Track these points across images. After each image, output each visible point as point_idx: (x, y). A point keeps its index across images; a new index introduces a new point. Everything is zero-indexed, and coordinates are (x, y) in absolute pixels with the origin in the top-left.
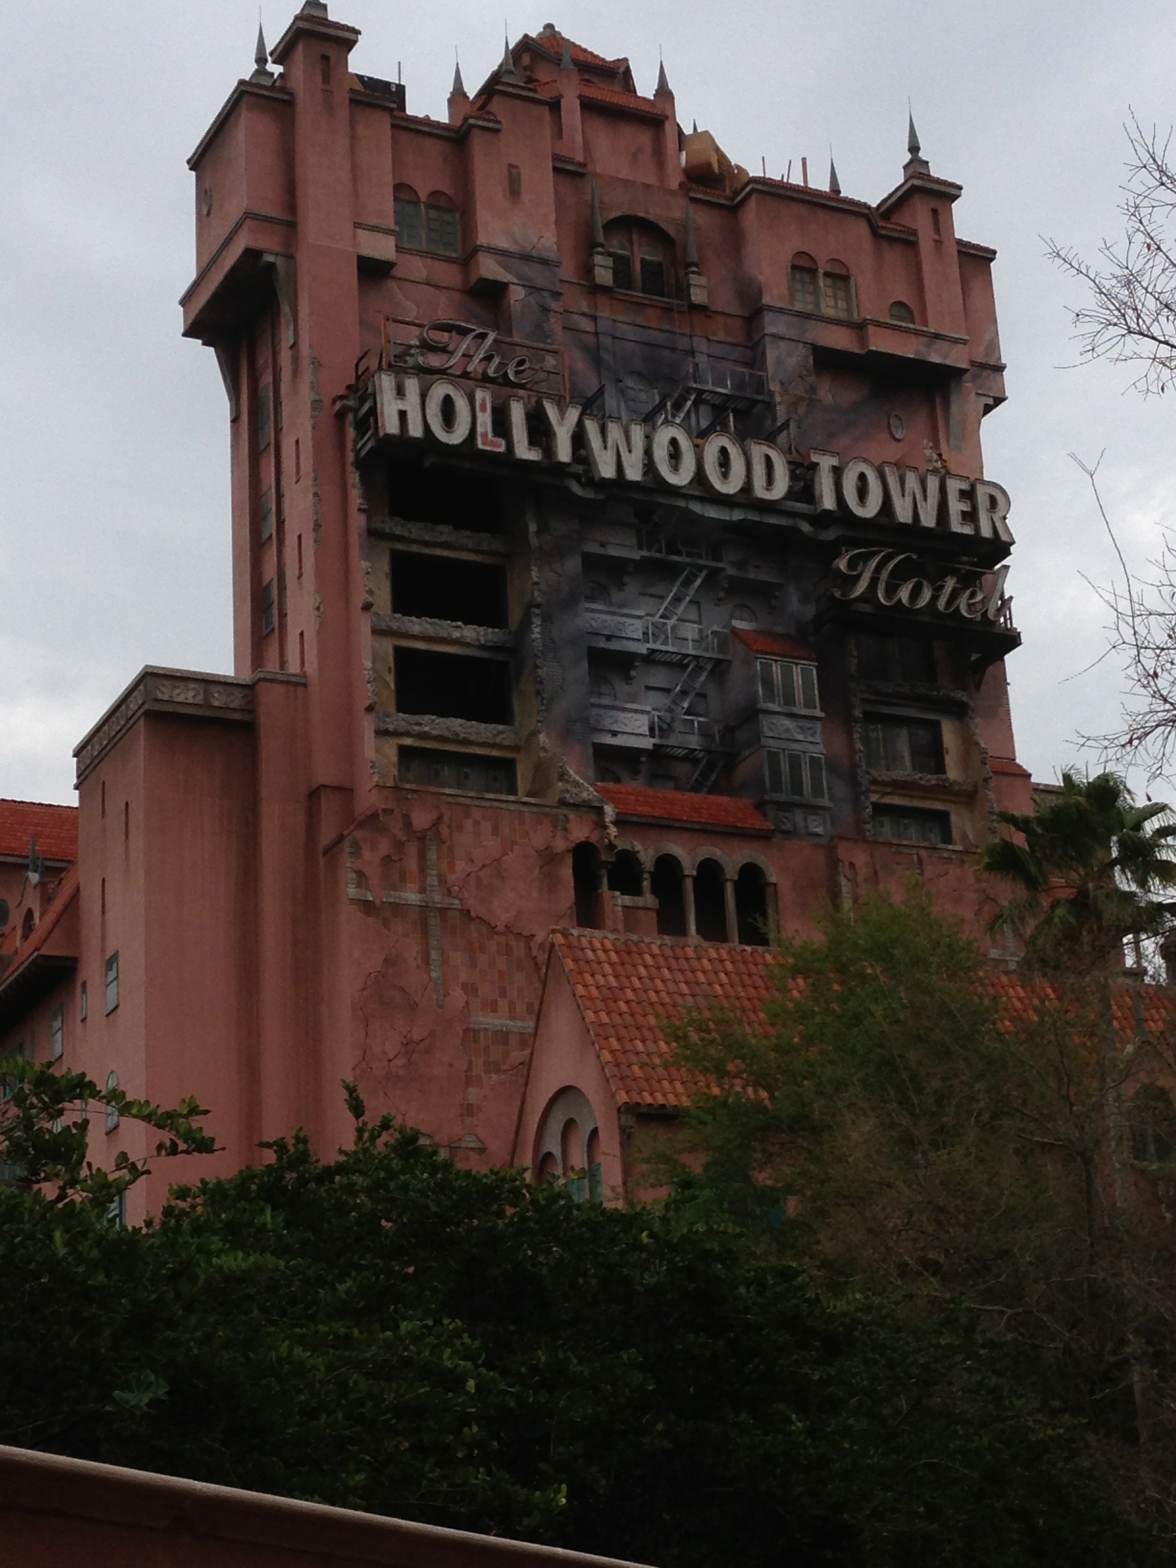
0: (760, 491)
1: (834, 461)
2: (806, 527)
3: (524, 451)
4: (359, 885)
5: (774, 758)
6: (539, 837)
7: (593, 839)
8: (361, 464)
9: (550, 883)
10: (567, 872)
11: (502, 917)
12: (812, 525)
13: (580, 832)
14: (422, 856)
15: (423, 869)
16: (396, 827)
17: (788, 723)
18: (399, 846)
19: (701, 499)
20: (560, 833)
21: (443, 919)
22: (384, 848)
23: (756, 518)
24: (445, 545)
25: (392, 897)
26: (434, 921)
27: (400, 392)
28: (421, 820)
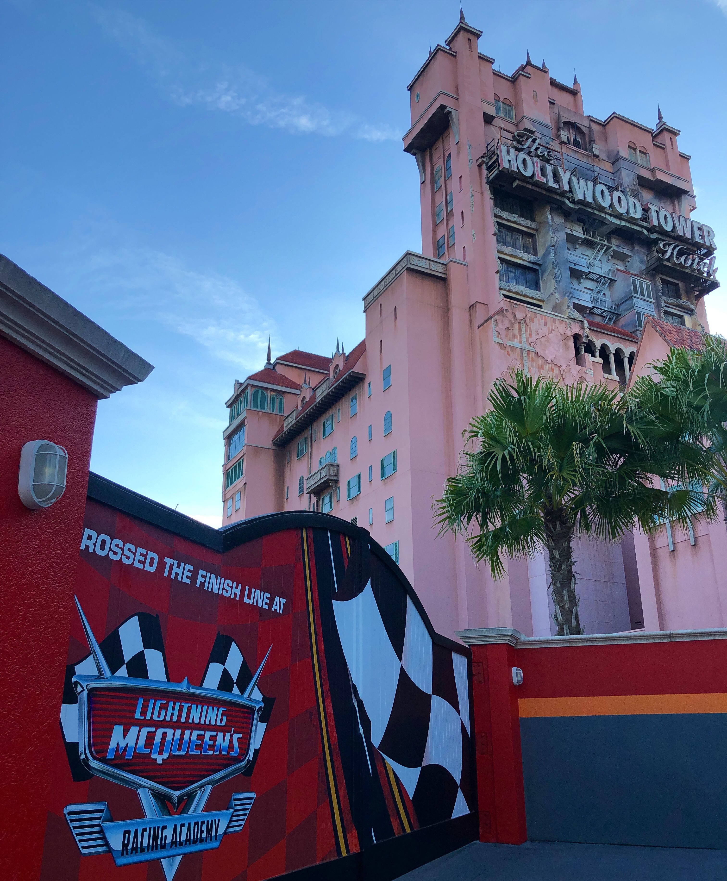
0: (632, 214)
1: (657, 209)
2: (646, 232)
3: (552, 184)
4: (498, 337)
5: (638, 314)
6: (562, 329)
7: (580, 333)
8: (489, 183)
9: (566, 347)
10: (571, 343)
11: (550, 358)
12: (648, 232)
13: (576, 329)
14: (520, 329)
15: (521, 335)
16: (510, 316)
17: (642, 302)
18: (512, 324)
19: (611, 215)
20: (569, 329)
21: (529, 355)
22: (507, 324)
23: (628, 225)
24: (515, 222)
25: (510, 343)
26: (525, 354)
27: (508, 153)
28: (520, 316)
